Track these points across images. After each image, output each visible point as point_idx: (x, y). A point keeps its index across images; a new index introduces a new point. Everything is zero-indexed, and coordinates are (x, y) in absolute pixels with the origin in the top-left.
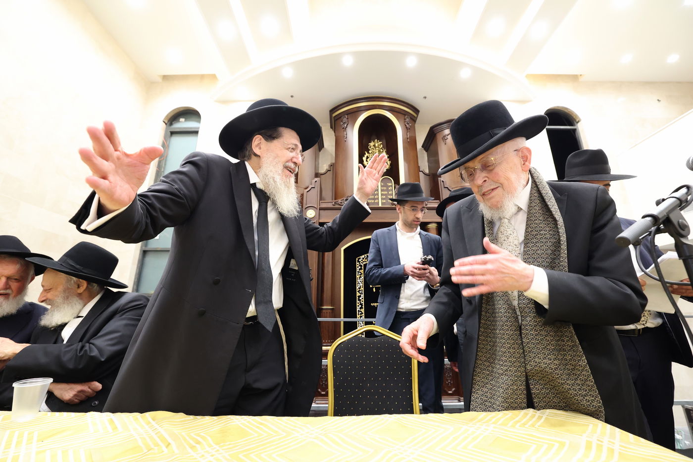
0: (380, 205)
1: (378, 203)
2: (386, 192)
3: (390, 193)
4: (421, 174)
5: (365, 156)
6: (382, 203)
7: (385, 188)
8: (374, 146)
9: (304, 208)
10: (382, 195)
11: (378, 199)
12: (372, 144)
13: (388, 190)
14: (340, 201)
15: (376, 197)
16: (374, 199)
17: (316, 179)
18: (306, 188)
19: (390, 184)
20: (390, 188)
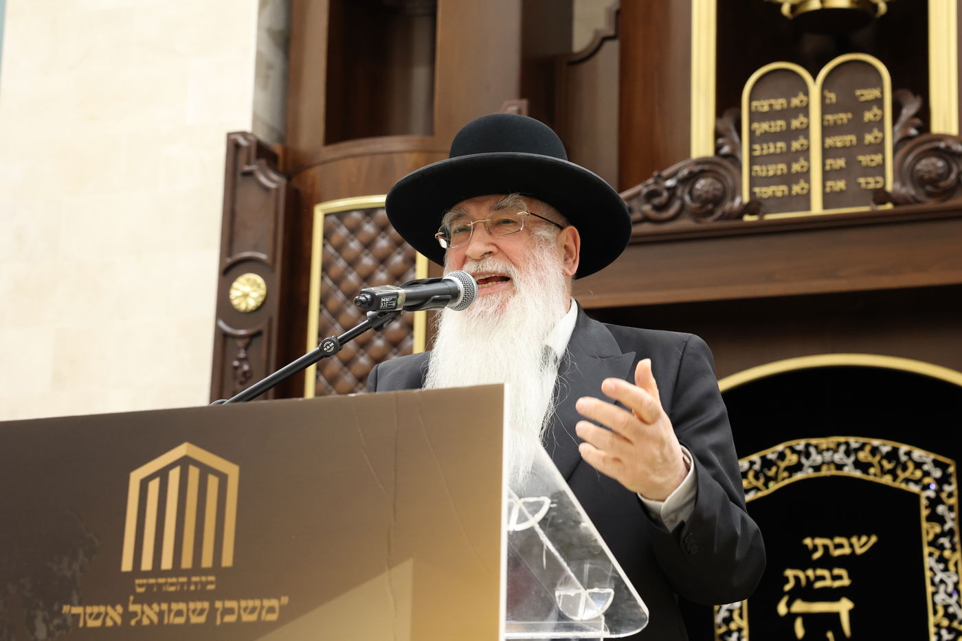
0: (817, 209)
1: (805, 200)
2: (850, 139)
3: (869, 138)
6: (830, 199)
7: (844, 117)
10: (826, 153)
11: (806, 175)
13: (857, 127)
15: (796, 167)
16: (788, 179)
19: (870, 94)
20: (868, 116)
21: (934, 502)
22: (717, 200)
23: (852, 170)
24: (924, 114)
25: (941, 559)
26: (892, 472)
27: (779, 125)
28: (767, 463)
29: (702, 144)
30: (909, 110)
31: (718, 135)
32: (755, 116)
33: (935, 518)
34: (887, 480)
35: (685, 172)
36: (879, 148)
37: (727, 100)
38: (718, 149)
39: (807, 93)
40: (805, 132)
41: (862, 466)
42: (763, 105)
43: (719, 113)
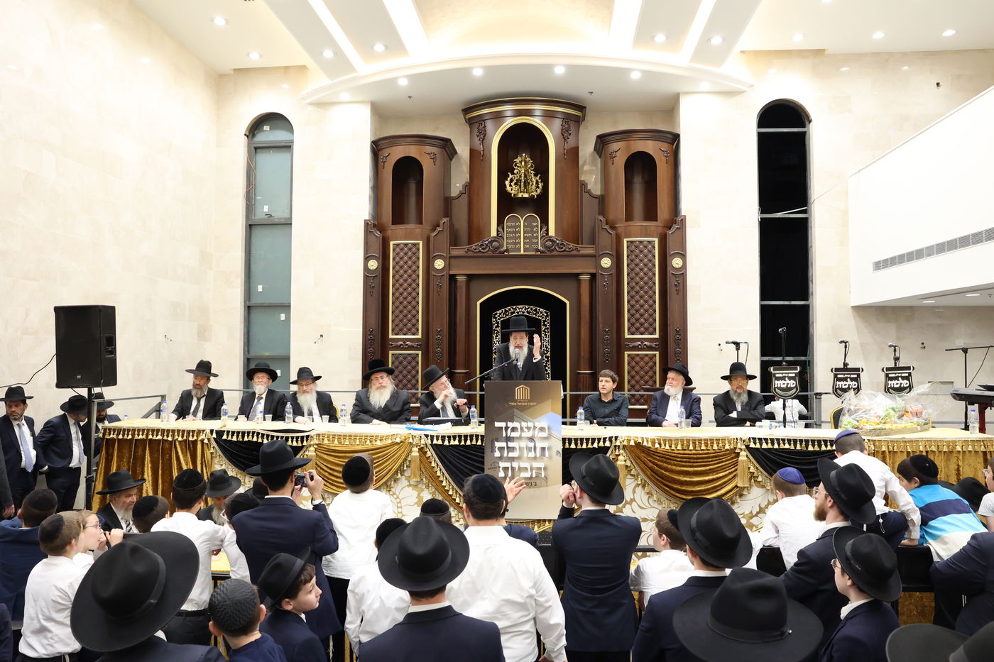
0: (522, 252)
1: (519, 250)
2: (530, 235)
3: (535, 235)
4: (586, 196)
5: (509, 179)
6: (525, 250)
7: (529, 229)
8: (521, 162)
9: (431, 257)
10: (524, 238)
11: (520, 243)
12: (517, 160)
13: (533, 232)
14: (473, 246)
15: (517, 241)
16: (515, 244)
17: (445, 220)
18: (434, 230)
19: (535, 223)
20: (535, 229)
21: (544, 321)
22: (498, 248)
23: (531, 243)
24: (547, 230)
25: (545, 335)
26: (535, 314)
27: (513, 230)
28: (506, 311)
29: (494, 233)
30: (544, 230)
31: (498, 231)
32: (507, 227)
33: (545, 325)
34: (534, 316)
35: (490, 240)
36: (537, 238)
37: (500, 222)
38: (498, 235)
39: (520, 222)
40: (520, 232)
41: (529, 312)
42: (510, 224)
43: (498, 225)
